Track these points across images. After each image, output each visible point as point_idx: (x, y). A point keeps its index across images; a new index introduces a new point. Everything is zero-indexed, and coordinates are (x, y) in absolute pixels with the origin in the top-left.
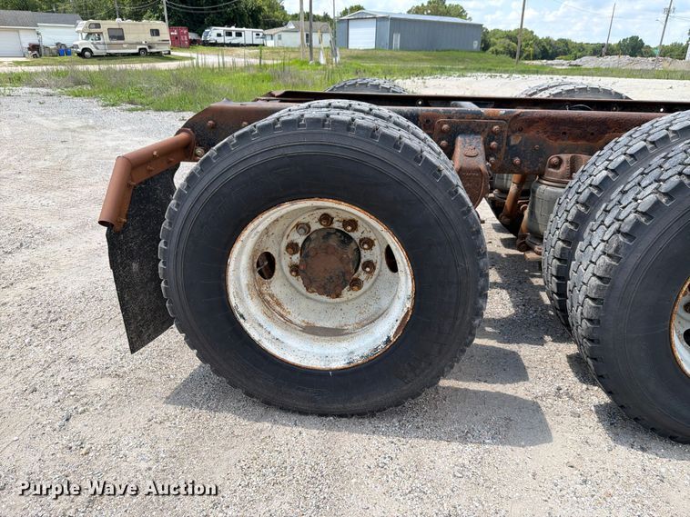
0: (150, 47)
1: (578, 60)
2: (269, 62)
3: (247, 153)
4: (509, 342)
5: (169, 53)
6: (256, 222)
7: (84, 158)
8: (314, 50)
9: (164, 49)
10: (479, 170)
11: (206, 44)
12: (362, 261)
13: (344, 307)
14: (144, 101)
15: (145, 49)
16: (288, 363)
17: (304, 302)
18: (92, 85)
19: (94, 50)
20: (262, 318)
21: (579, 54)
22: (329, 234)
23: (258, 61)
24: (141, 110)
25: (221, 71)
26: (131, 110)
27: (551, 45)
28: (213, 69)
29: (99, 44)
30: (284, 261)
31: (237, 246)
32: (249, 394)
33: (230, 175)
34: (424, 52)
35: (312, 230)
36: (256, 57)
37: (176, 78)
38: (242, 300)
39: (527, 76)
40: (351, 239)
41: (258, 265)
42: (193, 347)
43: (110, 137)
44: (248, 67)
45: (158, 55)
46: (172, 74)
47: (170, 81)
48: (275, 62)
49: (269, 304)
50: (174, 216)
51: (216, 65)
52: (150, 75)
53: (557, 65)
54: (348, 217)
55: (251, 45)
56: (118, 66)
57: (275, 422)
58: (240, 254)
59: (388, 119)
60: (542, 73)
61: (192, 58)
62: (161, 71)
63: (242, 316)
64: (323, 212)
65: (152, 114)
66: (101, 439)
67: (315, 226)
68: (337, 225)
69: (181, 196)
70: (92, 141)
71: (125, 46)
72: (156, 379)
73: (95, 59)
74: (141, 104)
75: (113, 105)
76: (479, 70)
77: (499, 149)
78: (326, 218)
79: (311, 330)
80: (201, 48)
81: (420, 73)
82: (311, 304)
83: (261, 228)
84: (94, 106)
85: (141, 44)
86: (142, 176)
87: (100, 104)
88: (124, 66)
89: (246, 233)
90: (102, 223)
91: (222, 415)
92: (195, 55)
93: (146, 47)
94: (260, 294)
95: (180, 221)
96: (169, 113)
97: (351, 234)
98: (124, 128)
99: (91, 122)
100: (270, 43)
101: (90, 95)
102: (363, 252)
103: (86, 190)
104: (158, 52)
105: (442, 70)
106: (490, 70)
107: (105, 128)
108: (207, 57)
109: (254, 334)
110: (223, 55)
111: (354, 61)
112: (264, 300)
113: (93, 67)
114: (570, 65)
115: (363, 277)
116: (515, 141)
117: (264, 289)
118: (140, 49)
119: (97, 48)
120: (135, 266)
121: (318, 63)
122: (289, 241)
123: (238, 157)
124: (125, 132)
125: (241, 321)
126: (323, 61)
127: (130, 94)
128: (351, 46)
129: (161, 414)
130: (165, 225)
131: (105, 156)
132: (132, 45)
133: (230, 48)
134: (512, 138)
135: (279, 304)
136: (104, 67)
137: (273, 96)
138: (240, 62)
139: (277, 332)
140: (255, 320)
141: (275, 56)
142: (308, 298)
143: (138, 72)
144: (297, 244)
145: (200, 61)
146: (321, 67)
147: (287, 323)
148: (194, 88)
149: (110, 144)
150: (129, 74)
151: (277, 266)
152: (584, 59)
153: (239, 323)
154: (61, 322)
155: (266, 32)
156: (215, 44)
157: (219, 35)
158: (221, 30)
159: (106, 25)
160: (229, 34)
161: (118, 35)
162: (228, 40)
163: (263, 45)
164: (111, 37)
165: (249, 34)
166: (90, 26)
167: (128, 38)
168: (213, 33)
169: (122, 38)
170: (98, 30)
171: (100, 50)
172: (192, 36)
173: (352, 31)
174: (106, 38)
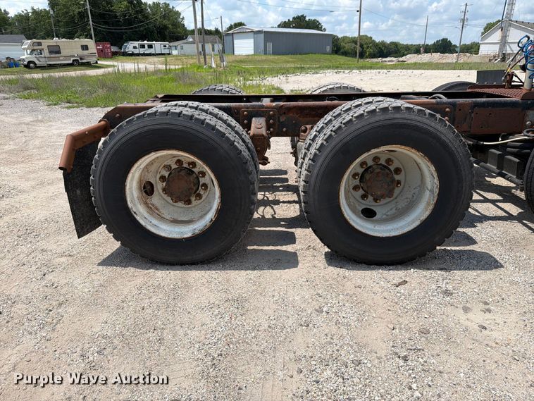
0: (81, 59)
1: (404, 57)
2: (173, 67)
3: (131, 129)
4: (291, 228)
5: (97, 63)
6: (139, 163)
7: (37, 142)
8: (207, 57)
9: (92, 60)
10: (263, 135)
11: (125, 54)
12: (201, 183)
13: (193, 209)
14: (78, 100)
15: (77, 60)
16: (161, 236)
17: (172, 208)
18: (38, 90)
19: (37, 62)
20: (146, 215)
21: (406, 53)
22: (181, 170)
23: (164, 66)
24: (76, 107)
25: (137, 75)
26: (68, 108)
27: (385, 47)
28: (130, 74)
29: (41, 57)
30: (159, 186)
31: (130, 176)
32: (142, 256)
33: (124, 140)
34: (290, 56)
35: (173, 168)
36: (163, 64)
37: (101, 82)
38: (135, 205)
39: (362, 71)
40: (193, 172)
41: (144, 188)
42: (110, 232)
43: (55, 127)
44: (157, 72)
45: (88, 65)
46: (99, 80)
47: (97, 85)
48: (177, 67)
49: (152, 209)
50: (97, 162)
51: (133, 71)
52: (82, 80)
53: (389, 61)
54: (191, 161)
55: (160, 54)
56: (57, 74)
57: (157, 269)
58: (132, 180)
59: (206, 111)
60: (374, 69)
61: (114, 66)
62: (91, 77)
63: (135, 213)
64: (177, 158)
65: (85, 110)
66: (63, 282)
67: (174, 166)
68: (185, 165)
69: (101, 152)
70: (42, 130)
71: (61, 58)
72: (92, 256)
73: (38, 69)
74: (76, 102)
75: (55, 105)
76: (329, 68)
77: (274, 124)
78: (179, 162)
79: (176, 222)
80: (121, 57)
81: (285, 72)
82: (175, 209)
83: (142, 166)
84: (41, 106)
85: (74, 56)
86: (80, 145)
87: (45, 104)
88: (61, 73)
89: (134, 169)
90: (60, 168)
91: (128, 269)
92: (116, 64)
93: (78, 59)
94: (146, 204)
95: (100, 165)
96: (97, 109)
97: (193, 169)
98: (65, 121)
99: (40, 117)
100: (175, 52)
101: (36, 98)
102: (200, 179)
103: (41, 163)
104: (88, 62)
105: (302, 69)
106: (337, 68)
107: (51, 121)
108: (125, 64)
109: (142, 222)
110: (137, 63)
111: (237, 64)
112: (148, 207)
113: (37, 76)
114: (399, 61)
115: (202, 192)
116: (282, 119)
117: (148, 201)
118: (73, 61)
119: (40, 61)
120: (78, 192)
121: (211, 67)
122: (160, 175)
123: (127, 131)
124: (65, 123)
125: (135, 215)
126: (214, 65)
127: (68, 96)
128: (236, 53)
129: (95, 270)
130: (93, 167)
131: (53, 140)
132: (67, 57)
133: (144, 57)
134: (281, 118)
135: (157, 209)
136: (46, 75)
137: (158, 98)
138: (151, 68)
139: (155, 222)
140: (142, 215)
141: (179, 62)
142: (173, 206)
143: (72, 78)
144: (165, 177)
145: (120, 68)
146: (213, 70)
147: (162, 219)
148: (115, 90)
149: (56, 132)
150: (66, 81)
151: (155, 189)
152: (408, 56)
153: (133, 216)
154: (35, 234)
155: (171, 44)
156: (132, 55)
157: (135, 47)
158: (136, 43)
159: (46, 43)
160: (143, 46)
161: (55, 51)
162: (142, 51)
163: (169, 54)
164: (51, 52)
165: (158, 46)
166: (33, 44)
167: (64, 52)
168: (130, 46)
169: (59, 52)
170: (40, 47)
171: (42, 62)
172: (114, 49)
173: (236, 42)
174: (46, 53)
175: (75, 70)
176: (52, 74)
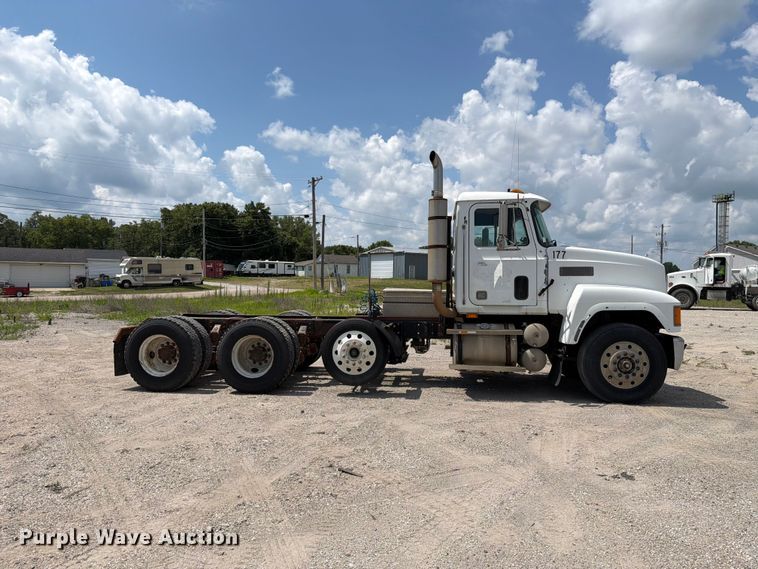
0: (183, 279)
5: (202, 284)
8: (325, 280)
9: (196, 280)
11: (241, 274)
18: (124, 311)
19: (133, 281)
20: (148, 366)
30: (157, 355)
36: (281, 287)
38: (142, 360)
41: (149, 354)
45: (191, 286)
49: (151, 364)
55: (282, 275)
56: (151, 295)
58: (142, 349)
61: (221, 288)
71: (161, 278)
73: (131, 290)
79: (160, 369)
80: (234, 278)
83: (148, 342)
85: (176, 276)
89: (144, 343)
92: (223, 285)
93: (180, 279)
100: (301, 273)
101: (120, 318)
104: (191, 283)
108: (233, 286)
109: (144, 369)
113: (127, 296)
118: (174, 281)
119: (136, 280)
121: (327, 292)
126: (331, 290)
128: (373, 276)
132: (167, 277)
133: (261, 278)
136: (136, 296)
138: (263, 291)
139: (150, 369)
140: (145, 366)
145: (224, 291)
153: (141, 366)
155: (298, 264)
156: (249, 275)
157: (253, 267)
158: (255, 262)
159: (147, 260)
160: (263, 266)
161: (156, 269)
162: (261, 271)
163: (294, 275)
164: (150, 271)
165: (281, 266)
166: (133, 262)
167: (165, 272)
168: (248, 265)
169: (159, 271)
170: (140, 266)
171: (140, 282)
172: (227, 267)
173: (373, 263)
174: (145, 272)
175: (173, 291)
176: (147, 295)
